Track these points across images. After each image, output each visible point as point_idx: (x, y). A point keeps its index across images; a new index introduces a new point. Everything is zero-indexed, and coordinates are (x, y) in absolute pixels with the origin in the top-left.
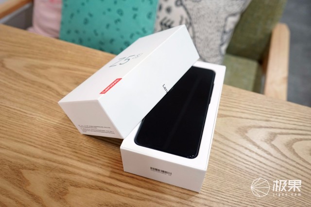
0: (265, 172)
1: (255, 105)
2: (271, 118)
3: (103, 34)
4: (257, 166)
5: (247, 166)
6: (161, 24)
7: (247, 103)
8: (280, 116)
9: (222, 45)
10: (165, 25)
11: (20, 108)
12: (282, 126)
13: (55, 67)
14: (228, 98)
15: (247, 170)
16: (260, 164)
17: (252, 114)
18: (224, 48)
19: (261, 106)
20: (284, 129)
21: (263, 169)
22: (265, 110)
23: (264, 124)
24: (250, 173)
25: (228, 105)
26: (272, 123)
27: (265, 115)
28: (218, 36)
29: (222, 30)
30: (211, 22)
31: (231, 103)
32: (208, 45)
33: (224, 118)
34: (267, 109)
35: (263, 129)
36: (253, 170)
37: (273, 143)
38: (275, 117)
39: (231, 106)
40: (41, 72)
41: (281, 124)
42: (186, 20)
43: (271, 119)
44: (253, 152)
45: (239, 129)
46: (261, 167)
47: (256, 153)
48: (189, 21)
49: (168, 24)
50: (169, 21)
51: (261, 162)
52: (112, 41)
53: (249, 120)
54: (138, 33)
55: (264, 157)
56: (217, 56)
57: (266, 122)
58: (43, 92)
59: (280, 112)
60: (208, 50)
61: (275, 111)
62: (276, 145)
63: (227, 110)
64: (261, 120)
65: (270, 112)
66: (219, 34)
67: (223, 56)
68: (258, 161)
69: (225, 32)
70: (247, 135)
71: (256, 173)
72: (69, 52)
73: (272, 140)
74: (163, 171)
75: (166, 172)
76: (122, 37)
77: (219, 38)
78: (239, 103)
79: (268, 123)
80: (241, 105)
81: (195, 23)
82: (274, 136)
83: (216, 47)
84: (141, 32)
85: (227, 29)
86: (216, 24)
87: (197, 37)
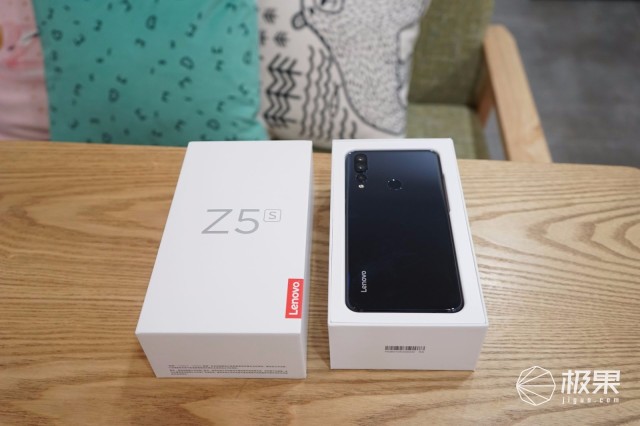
0: (600, 289)
1: (537, 184)
2: (574, 198)
3: (156, 114)
4: (584, 284)
5: (570, 288)
6: (271, 69)
7: (525, 183)
8: (585, 192)
9: (399, 88)
10: (280, 70)
11: (116, 295)
12: (597, 207)
13: (143, 200)
14: (491, 182)
15: (572, 294)
16: (588, 279)
17: (542, 200)
18: (404, 93)
19: (549, 182)
20: (601, 211)
21: (596, 286)
23: (566, 211)
24: (578, 298)
26: (578, 207)
28: (388, 72)
29: (394, 59)
30: (370, 48)
32: (374, 93)
33: (498, 219)
34: (559, 185)
35: (568, 221)
36: (582, 292)
37: (594, 239)
38: (578, 195)
40: (119, 215)
41: (594, 205)
44: (569, 262)
45: (530, 229)
46: (591, 283)
47: (574, 263)
48: (327, 53)
49: (286, 67)
50: (286, 60)
51: (588, 276)
52: (179, 124)
54: (232, 98)
55: (589, 266)
56: (394, 111)
57: (569, 208)
58: (145, 252)
59: (583, 185)
60: (375, 103)
61: (574, 186)
62: (598, 241)
65: (567, 189)
66: (391, 67)
67: (405, 108)
68: (582, 274)
69: (400, 62)
70: (548, 237)
71: (588, 295)
72: (156, 164)
73: (590, 236)
74: (410, 348)
75: (415, 348)
76: (200, 112)
77: (392, 76)
80: (516, 189)
81: (341, 56)
82: (590, 227)
83: (389, 94)
84: (238, 94)
85: (404, 55)
86: (381, 51)
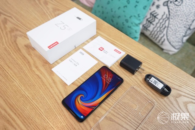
1: (177, 76)
3: (115, 12)
6: (151, 14)
7: (173, 73)
8: (189, 87)
9: (185, 36)
10: (153, 15)
18: (185, 38)
19: (180, 78)
20: (188, 94)
22: (182, 80)
25: (162, 71)
26: (182, 88)
27: (180, 83)
28: (183, 30)
29: (188, 27)
31: (164, 71)
37: (177, 99)
39: (163, 72)
41: (188, 91)
42: (167, 15)
43: (182, 86)
46: (163, 108)
49: (155, 15)
50: (156, 13)
52: (119, 17)
53: (170, 83)
54: (135, 16)
55: (168, 104)
59: (190, 84)
61: (187, 83)
63: (160, 74)
64: (176, 85)
65: (184, 83)
66: (185, 29)
69: (189, 29)
73: (177, 97)
76: (125, 16)
77: (184, 32)
78: (168, 72)
79: (180, 88)
80: (169, 74)
81: (172, 19)
82: (179, 95)
83: (180, 36)
84: (137, 16)
85: (192, 27)
86: (185, 23)
87: (170, 27)
